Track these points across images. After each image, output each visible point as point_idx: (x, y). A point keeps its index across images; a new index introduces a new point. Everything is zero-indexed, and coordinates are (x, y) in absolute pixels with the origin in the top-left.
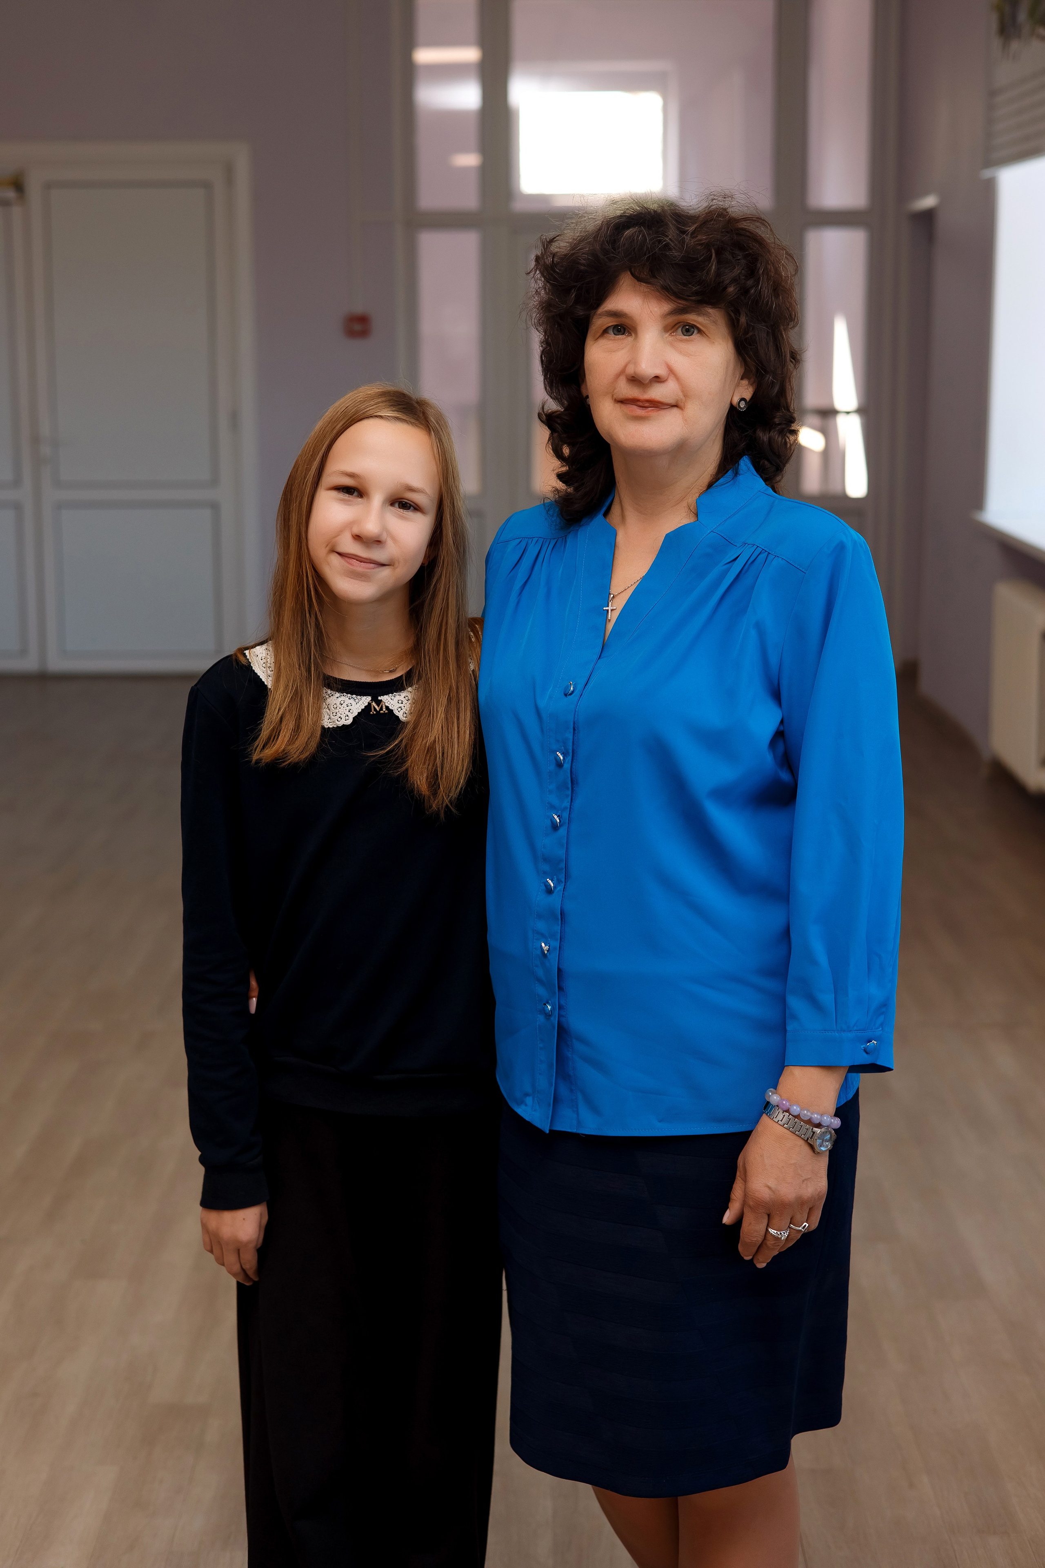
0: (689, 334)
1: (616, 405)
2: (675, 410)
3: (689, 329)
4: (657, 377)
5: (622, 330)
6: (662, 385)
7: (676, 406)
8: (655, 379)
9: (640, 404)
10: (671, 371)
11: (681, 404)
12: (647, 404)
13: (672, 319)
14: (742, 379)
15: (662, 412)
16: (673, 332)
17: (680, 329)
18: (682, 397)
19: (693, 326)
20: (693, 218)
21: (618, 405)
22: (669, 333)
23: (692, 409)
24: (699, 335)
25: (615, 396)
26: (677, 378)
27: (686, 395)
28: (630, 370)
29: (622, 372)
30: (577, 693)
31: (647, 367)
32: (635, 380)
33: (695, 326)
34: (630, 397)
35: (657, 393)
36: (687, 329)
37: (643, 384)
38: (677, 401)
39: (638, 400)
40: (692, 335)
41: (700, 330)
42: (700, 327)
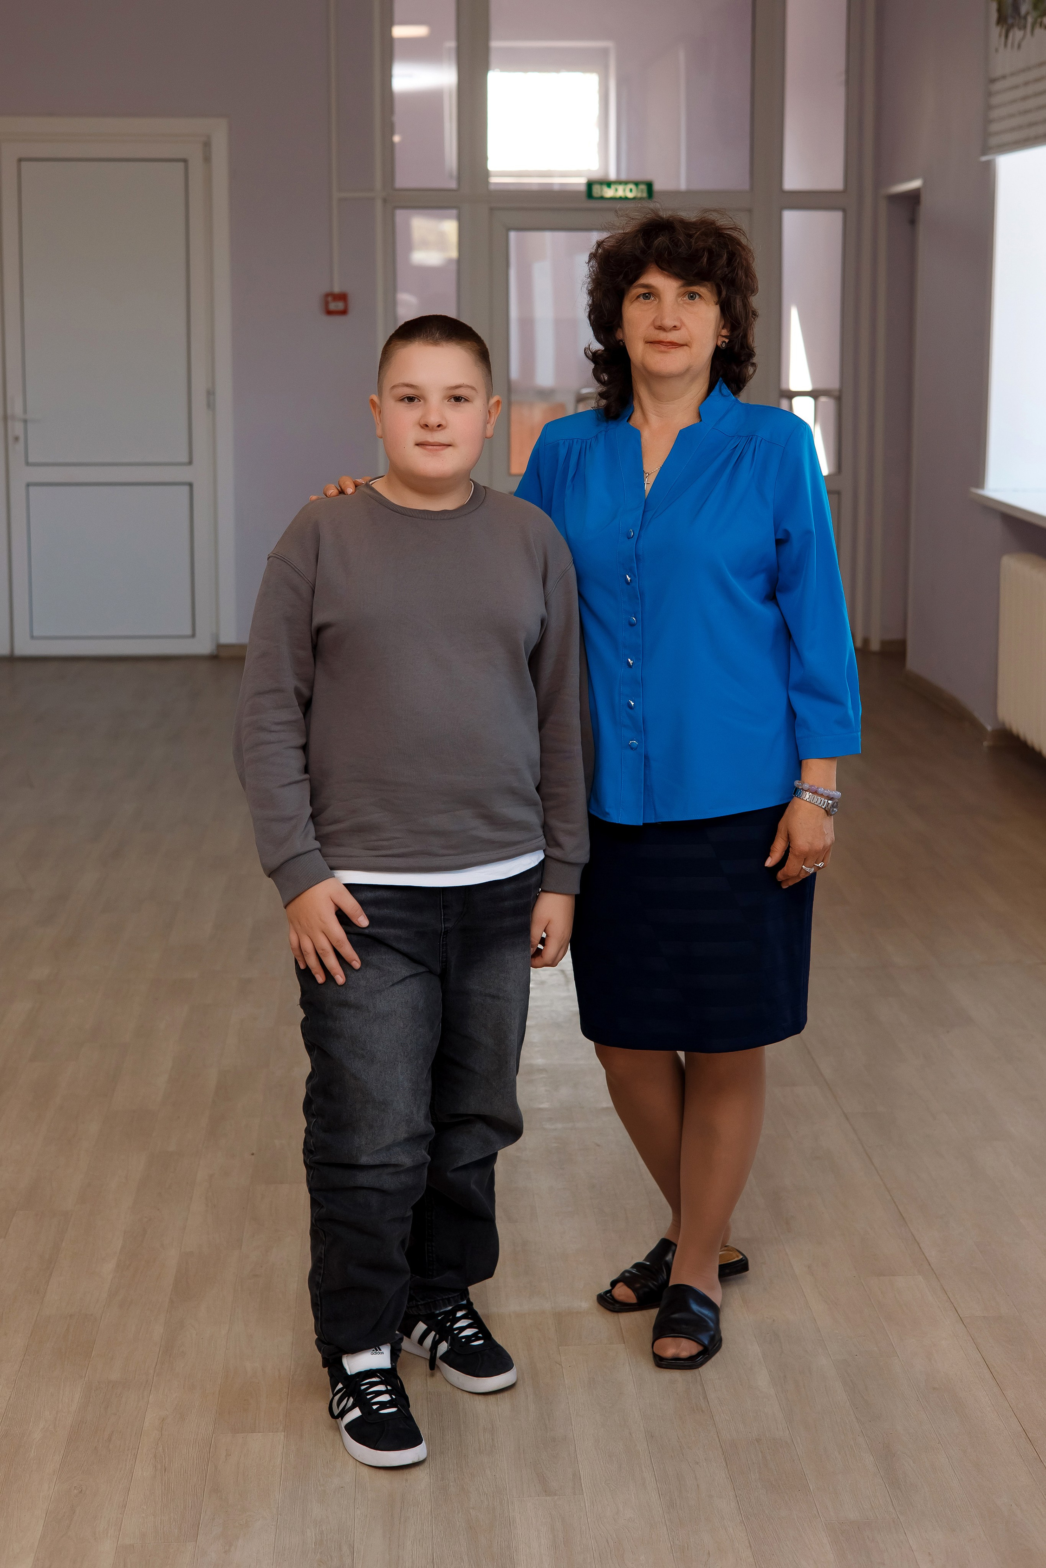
0: (693, 299)
1: (646, 345)
2: (685, 347)
3: (692, 296)
4: (675, 326)
5: (649, 296)
6: (677, 332)
7: (686, 345)
8: (674, 328)
9: (663, 344)
10: (682, 323)
11: (689, 345)
12: (666, 344)
13: (683, 290)
14: (723, 328)
15: (677, 349)
16: (685, 298)
17: (687, 296)
18: (689, 340)
19: (695, 294)
20: (694, 224)
21: (648, 345)
22: (682, 298)
23: (695, 348)
24: (699, 299)
25: (645, 339)
26: (687, 329)
27: (692, 339)
28: (658, 323)
29: (652, 323)
30: (636, 537)
31: (668, 319)
32: (661, 328)
33: (697, 293)
34: (657, 340)
35: (674, 336)
37: (666, 331)
38: (686, 342)
39: (662, 342)
40: (696, 299)
41: (700, 296)
42: (702, 295)
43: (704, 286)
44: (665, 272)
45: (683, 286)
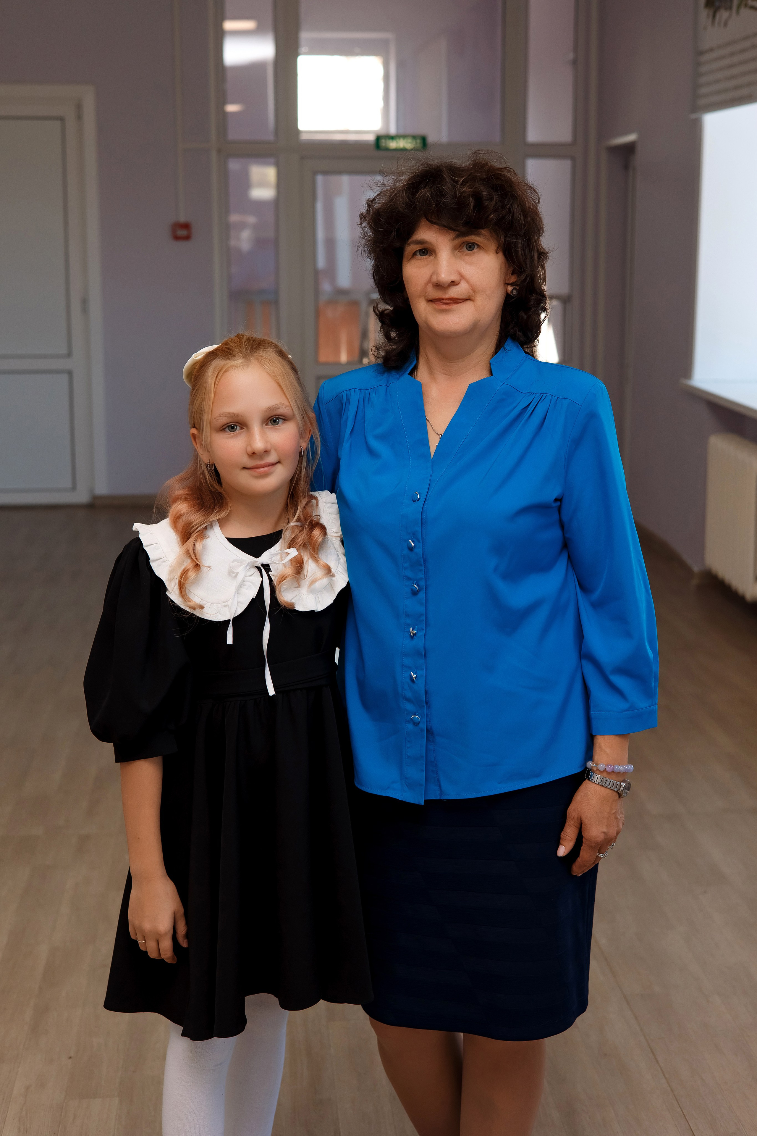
0: (471, 249)
1: (428, 304)
2: (468, 302)
4: (454, 281)
5: (425, 252)
6: (457, 287)
7: (469, 299)
8: (453, 283)
9: (444, 301)
10: (462, 276)
11: (473, 298)
12: (449, 301)
13: (458, 241)
15: (459, 305)
16: (461, 249)
17: (465, 246)
18: (472, 293)
19: (474, 244)
22: (458, 251)
23: (480, 299)
24: (478, 249)
25: (426, 298)
26: (467, 281)
27: (474, 291)
28: (434, 279)
29: (430, 281)
30: (423, 499)
31: (445, 275)
32: (439, 286)
33: (475, 243)
34: (437, 298)
35: (454, 292)
36: (470, 246)
37: (445, 288)
38: (469, 296)
39: (443, 299)
40: (473, 249)
41: (478, 246)
42: (478, 243)
43: (479, 234)
44: (436, 226)
45: (457, 237)
